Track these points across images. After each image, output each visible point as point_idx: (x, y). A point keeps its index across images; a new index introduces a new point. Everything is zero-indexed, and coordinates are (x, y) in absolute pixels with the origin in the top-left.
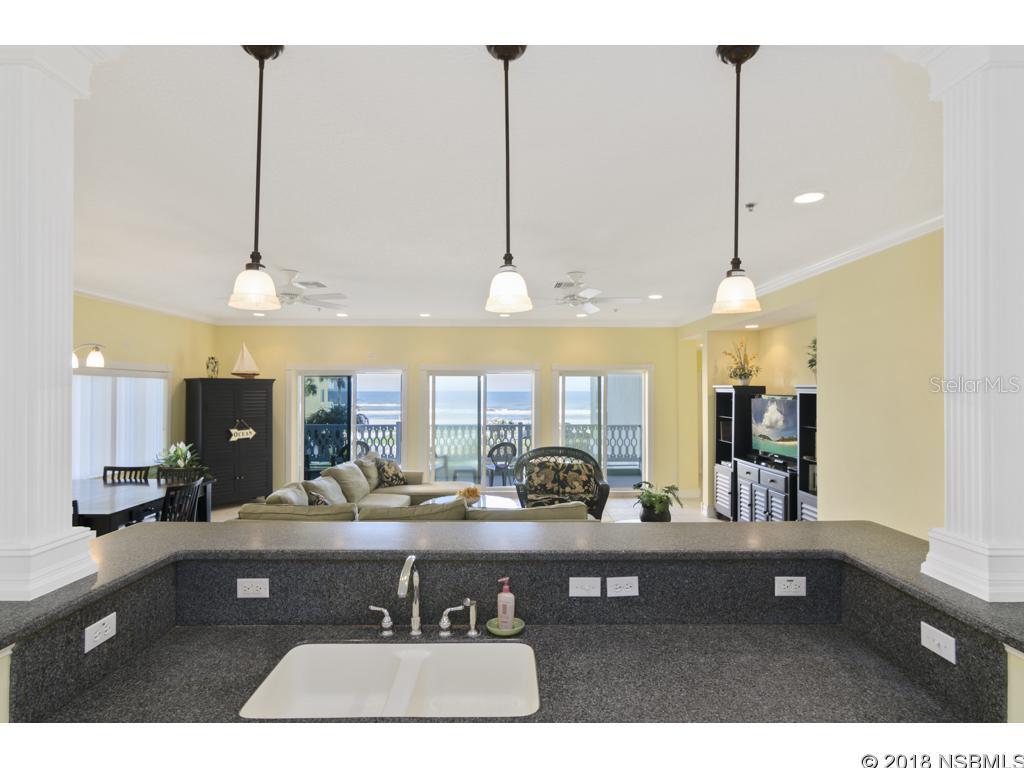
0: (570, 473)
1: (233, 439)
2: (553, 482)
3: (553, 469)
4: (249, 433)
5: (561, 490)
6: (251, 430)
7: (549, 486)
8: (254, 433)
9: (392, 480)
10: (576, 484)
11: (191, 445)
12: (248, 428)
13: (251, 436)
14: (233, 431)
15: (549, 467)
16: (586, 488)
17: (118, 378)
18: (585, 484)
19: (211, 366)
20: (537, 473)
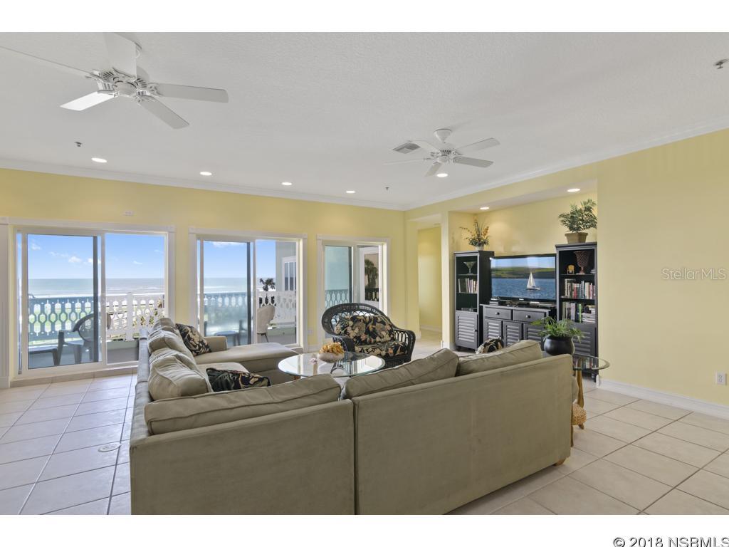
0: (377, 324)
2: (366, 334)
3: (364, 322)
5: (373, 340)
7: (363, 337)
9: (200, 348)
10: (384, 333)
15: (360, 320)
18: (390, 333)
20: (352, 327)
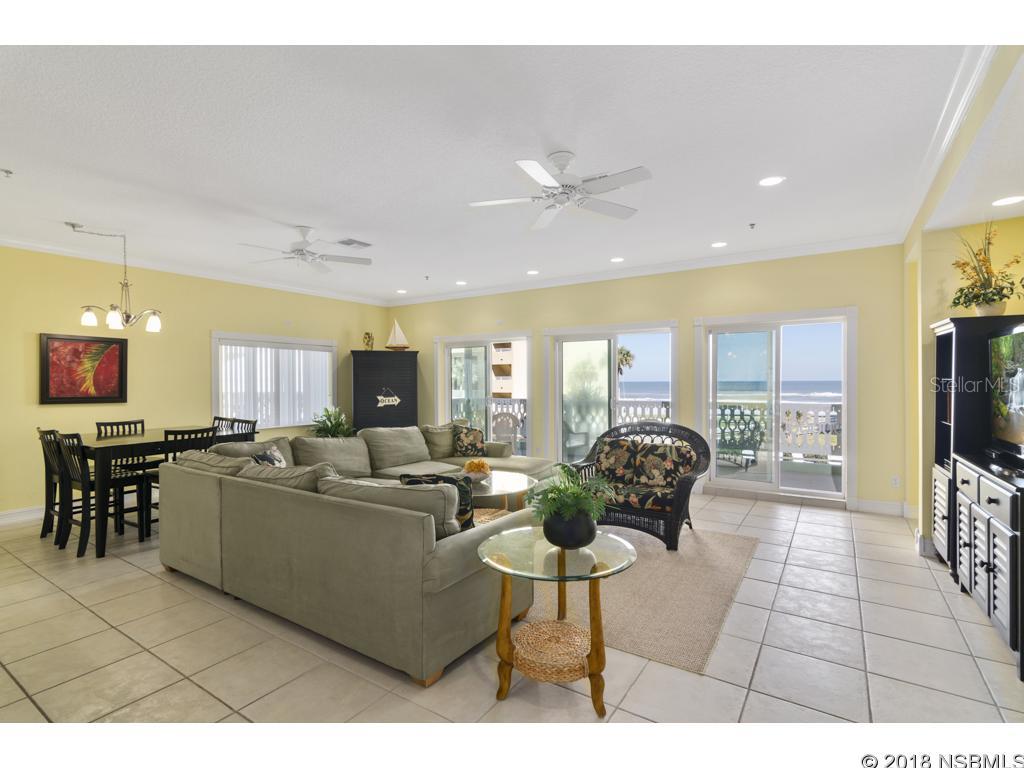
2: (626, 467)
3: (628, 449)
4: (395, 401)
5: (635, 479)
6: (396, 398)
7: (620, 472)
8: (399, 400)
10: (656, 472)
12: (393, 396)
13: (396, 403)
14: (380, 398)
15: (622, 447)
16: (669, 479)
18: (668, 473)
19: (365, 341)
20: (607, 454)
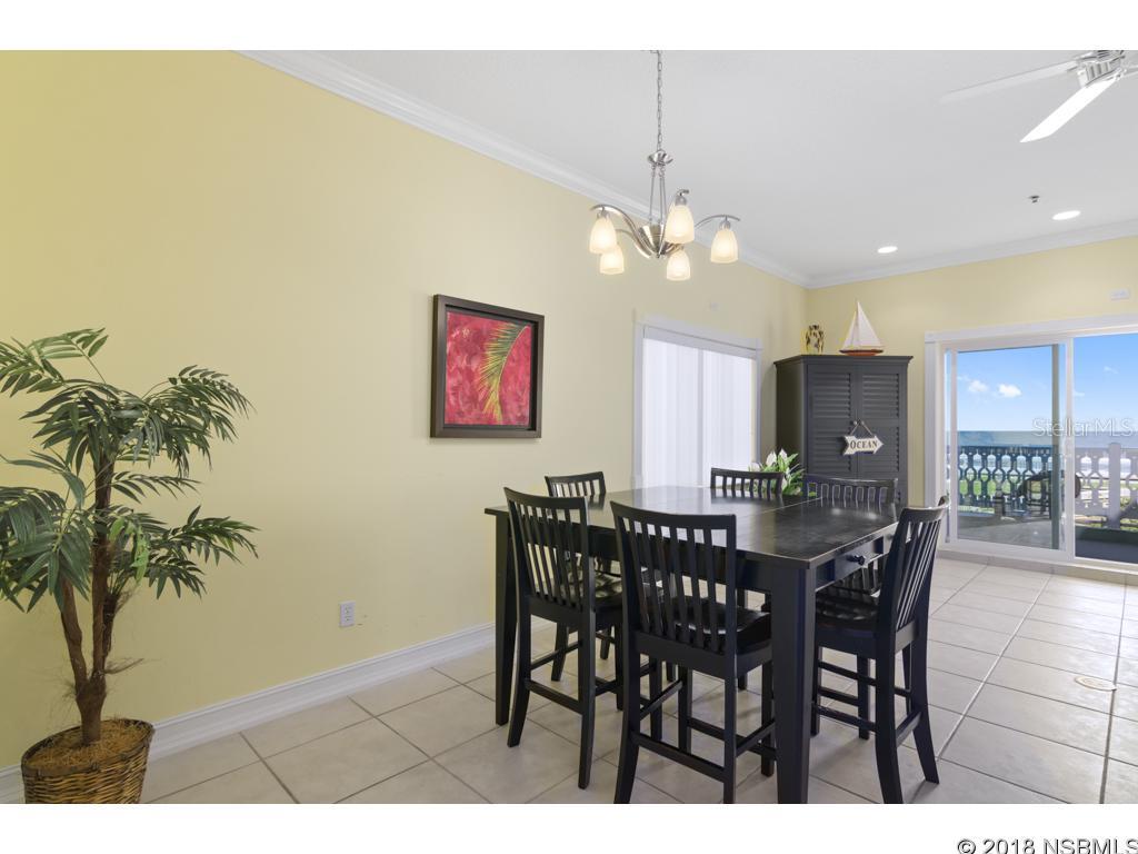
1: (850, 451)
4: (873, 444)
6: (876, 439)
8: (880, 444)
11: (794, 456)
12: (871, 436)
13: (875, 449)
14: (849, 439)
17: (705, 352)
19: (814, 340)
